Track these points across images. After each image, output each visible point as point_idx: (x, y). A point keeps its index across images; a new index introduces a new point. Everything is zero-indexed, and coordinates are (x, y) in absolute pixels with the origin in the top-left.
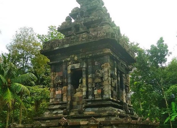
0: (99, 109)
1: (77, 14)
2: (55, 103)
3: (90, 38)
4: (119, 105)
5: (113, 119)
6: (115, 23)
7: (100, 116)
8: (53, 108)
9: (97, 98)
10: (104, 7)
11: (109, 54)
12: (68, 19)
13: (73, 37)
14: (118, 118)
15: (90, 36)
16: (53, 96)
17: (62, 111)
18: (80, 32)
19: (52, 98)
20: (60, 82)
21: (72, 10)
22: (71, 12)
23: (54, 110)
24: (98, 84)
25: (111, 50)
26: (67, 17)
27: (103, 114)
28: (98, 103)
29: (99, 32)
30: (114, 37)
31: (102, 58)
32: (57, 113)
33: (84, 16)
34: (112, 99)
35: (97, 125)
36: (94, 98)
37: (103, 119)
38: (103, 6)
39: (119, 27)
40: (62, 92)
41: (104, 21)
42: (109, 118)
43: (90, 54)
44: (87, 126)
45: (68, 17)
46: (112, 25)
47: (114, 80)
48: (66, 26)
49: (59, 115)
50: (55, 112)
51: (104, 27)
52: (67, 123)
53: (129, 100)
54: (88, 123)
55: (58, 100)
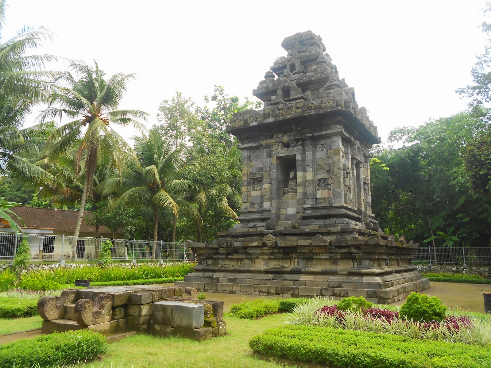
0: (325, 220)
1: (284, 67)
2: (251, 210)
3: (310, 108)
4: (357, 216)
5: (349, 237)
6: (346, 81)
7: (329, 233)
8: (248, 218)
9: (321, 203)
10: (327, 54)
11: (340, 134)
12: (269, 76)
13: (280, 106)
14: (357, 236)
15: (310, 105)
16: (247, 200)
17: (264, 224)
18: (292, 98)
19: (246, 202)
20: (259, 178)
21: (275, 61)
22: (272, 65)
23: (249, 221)
24: (322, 181)
25: (344, 127)
26: (267, 73)
27: (333, 229)
28: (324, 212)
29: (324, 100)
30: (349, 107)
31: (328, 141)
32: (255, 226)
33: (296, 71)
34: (345, 205)
35: (325, 246)
36: (316, 203)
37: (333, 238)
38: (324, 53)
39: (352, 89)
40: (261, 193)
41: (332, 82)
42: (342, 236)
43: (309, 133)
44: (309, 248)
45: (269, 72)
46: (342, 85)
47: (347, 175)
48: (267, 87)
49: (259, 229)
50: (251, 224)
51: (332, 91)
52: (276, 243)
53: (369, 206)
54: (311, 243)
55: (256, 206)
